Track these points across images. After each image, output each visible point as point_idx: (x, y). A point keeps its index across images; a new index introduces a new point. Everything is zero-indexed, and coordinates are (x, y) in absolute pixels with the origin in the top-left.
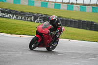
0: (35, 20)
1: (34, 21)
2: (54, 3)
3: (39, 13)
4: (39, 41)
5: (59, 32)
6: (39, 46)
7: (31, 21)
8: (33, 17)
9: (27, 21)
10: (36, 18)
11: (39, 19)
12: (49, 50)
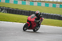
4: (29, 26)
12: (35, 31)
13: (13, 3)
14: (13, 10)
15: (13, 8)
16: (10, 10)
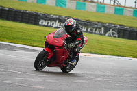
0: (105, 32)
1: (105, 34)
2: (132, 10)
3: (111, 24)
4: (49, 57)
5: (79, 44)
6: (49, 65)
7: (101, 34)
8: (103, 29)
9: (95, 33)
10: (107, 30)
11: (111, 32)
13: (131, 14)
14: (131, 31)
15: (130, 27)
16: (125, 30)
